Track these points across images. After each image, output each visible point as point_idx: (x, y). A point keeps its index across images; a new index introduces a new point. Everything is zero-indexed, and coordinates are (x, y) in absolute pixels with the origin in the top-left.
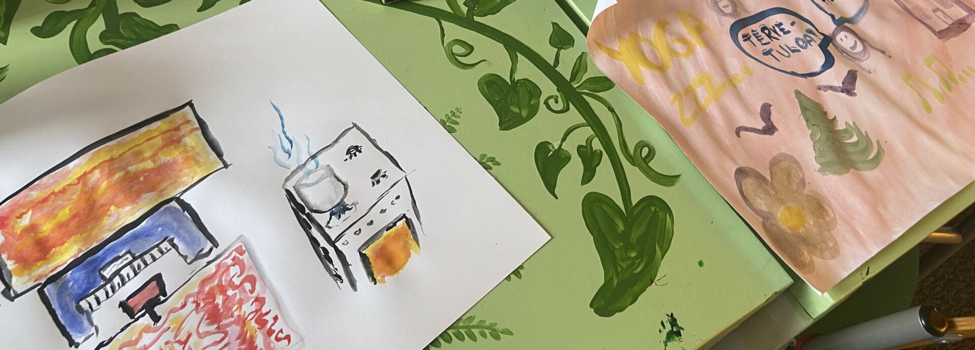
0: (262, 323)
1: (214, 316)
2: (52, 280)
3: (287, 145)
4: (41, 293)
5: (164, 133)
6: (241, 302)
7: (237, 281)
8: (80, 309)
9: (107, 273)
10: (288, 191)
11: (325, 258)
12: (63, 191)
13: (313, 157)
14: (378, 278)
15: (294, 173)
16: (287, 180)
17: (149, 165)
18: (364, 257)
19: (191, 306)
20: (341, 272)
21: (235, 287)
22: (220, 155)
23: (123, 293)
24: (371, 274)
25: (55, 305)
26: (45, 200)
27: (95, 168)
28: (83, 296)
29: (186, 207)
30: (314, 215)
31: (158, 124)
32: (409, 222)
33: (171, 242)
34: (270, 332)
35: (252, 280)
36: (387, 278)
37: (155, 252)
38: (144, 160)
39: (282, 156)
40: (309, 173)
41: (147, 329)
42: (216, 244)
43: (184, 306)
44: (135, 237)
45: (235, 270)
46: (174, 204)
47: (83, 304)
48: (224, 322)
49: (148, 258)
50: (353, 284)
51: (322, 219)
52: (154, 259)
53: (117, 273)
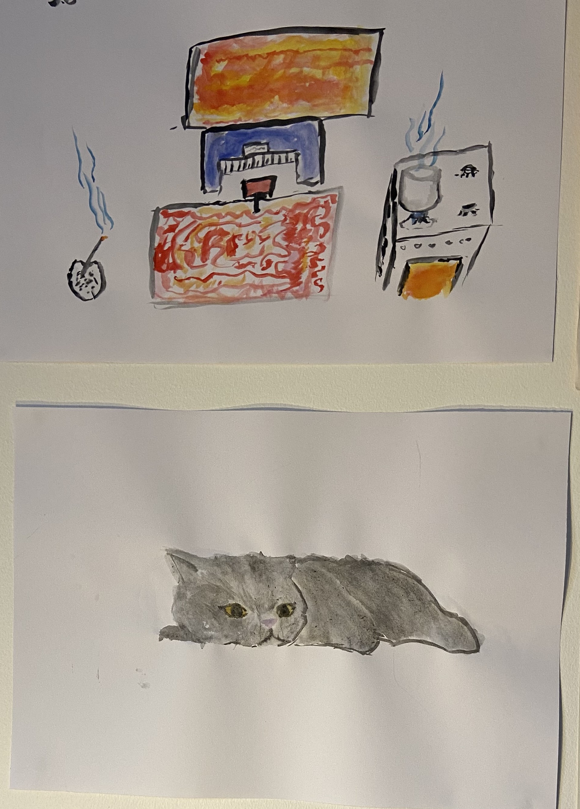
0: (314, 264)
1: (289, 236)
2: (214, 130)
3: (424, 128)
4: (203, 134)
5: (345, 50)
6: (310, 239)
7: (318, 221)
8: (219, 165)
9: (248, 150)
10: (395, 171)
11: (382, 249)
12: (253, 58)
13: (435, 153)
14: (405, 292)
15: (412, 158)
16: (402, 161)
17: (318, 74)
18: (407, 268)
19: (281, 217)
20: (385, 268)
21: (314, 225)
22: (371, 101)
23: (250, 174)
24: (402, 286)
25: (206, 152)
26: (239, 58)
27: (282, 52)
28: (225, 158)
29: (322, 132)
30: (399, 207)
31: (345, 37)
32: (459, 266)
33: (297, 155)
34: (314, 275)
35: (327, 227)
36: (410, 297)
37: (283, 156)
38: (318, 67)
39: (414, 135)
40: (421, 166)
41: (247, 213)
42: (322, 181)
43: (277, 213)
44: (277, 134)
45: (321, 211)
46: (316, 124)
47: (223, 163)
48: (293, 245)
49: (276, 157)
50: (386, 283)
51: (402, 214)
52: (279, 163)
53: (253, 155)
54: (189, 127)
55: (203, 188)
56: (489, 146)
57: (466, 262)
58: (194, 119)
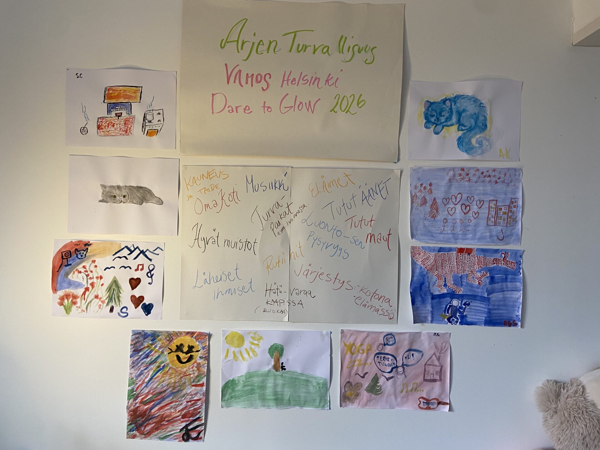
0: (130, 129)
1: (125, 124)
2: (110, 103)
3: (151, 105)
4: (108, 104)
5: (135, 90)
6: (129, 125)
7: (130, 121)
8: (111, 110)
9: (117, 107)
10: (145, 113)
11: (143, 127)
12: (117, 91)
13: (153, 110)
14: (147, 135)
15: (148, 111)
16: (146, 111)
17: (130, 94)
18: (148, 131)
19: (123, 120)
20: (144, 131)
21: (130, 122)
22: (140, 100)
23: (117, 112)
24: (147, 134)
25: (108, 107)
26: (115, 90)
27: (123, 90)
28: (112, 109)
29: (131, 105)
30: (146, 120)
31: (135, 88)
32: (158, 131)
33: (126, 109)
34: (130, 131)
35: (132, 122)
36: (148, 137)
37: (123, 109)
38: (130, 93)
39: (149, 106)
40: (150, 112)
41: (116, 119)
42: (131, 114)
43: (123, 119)
44: (122, 105)
45: (131, 120)
46: (130, 103)
47: (112, 110)
48: (126, 126)
49: (122, 109)
50: (144, 133)
51: (146, 121)
52: (123, 110)
53: (117, 108)
54: (105, 103)
55: (108, 114)
56: (163, 109)
57: (159, 130)
58: (106, 101)
